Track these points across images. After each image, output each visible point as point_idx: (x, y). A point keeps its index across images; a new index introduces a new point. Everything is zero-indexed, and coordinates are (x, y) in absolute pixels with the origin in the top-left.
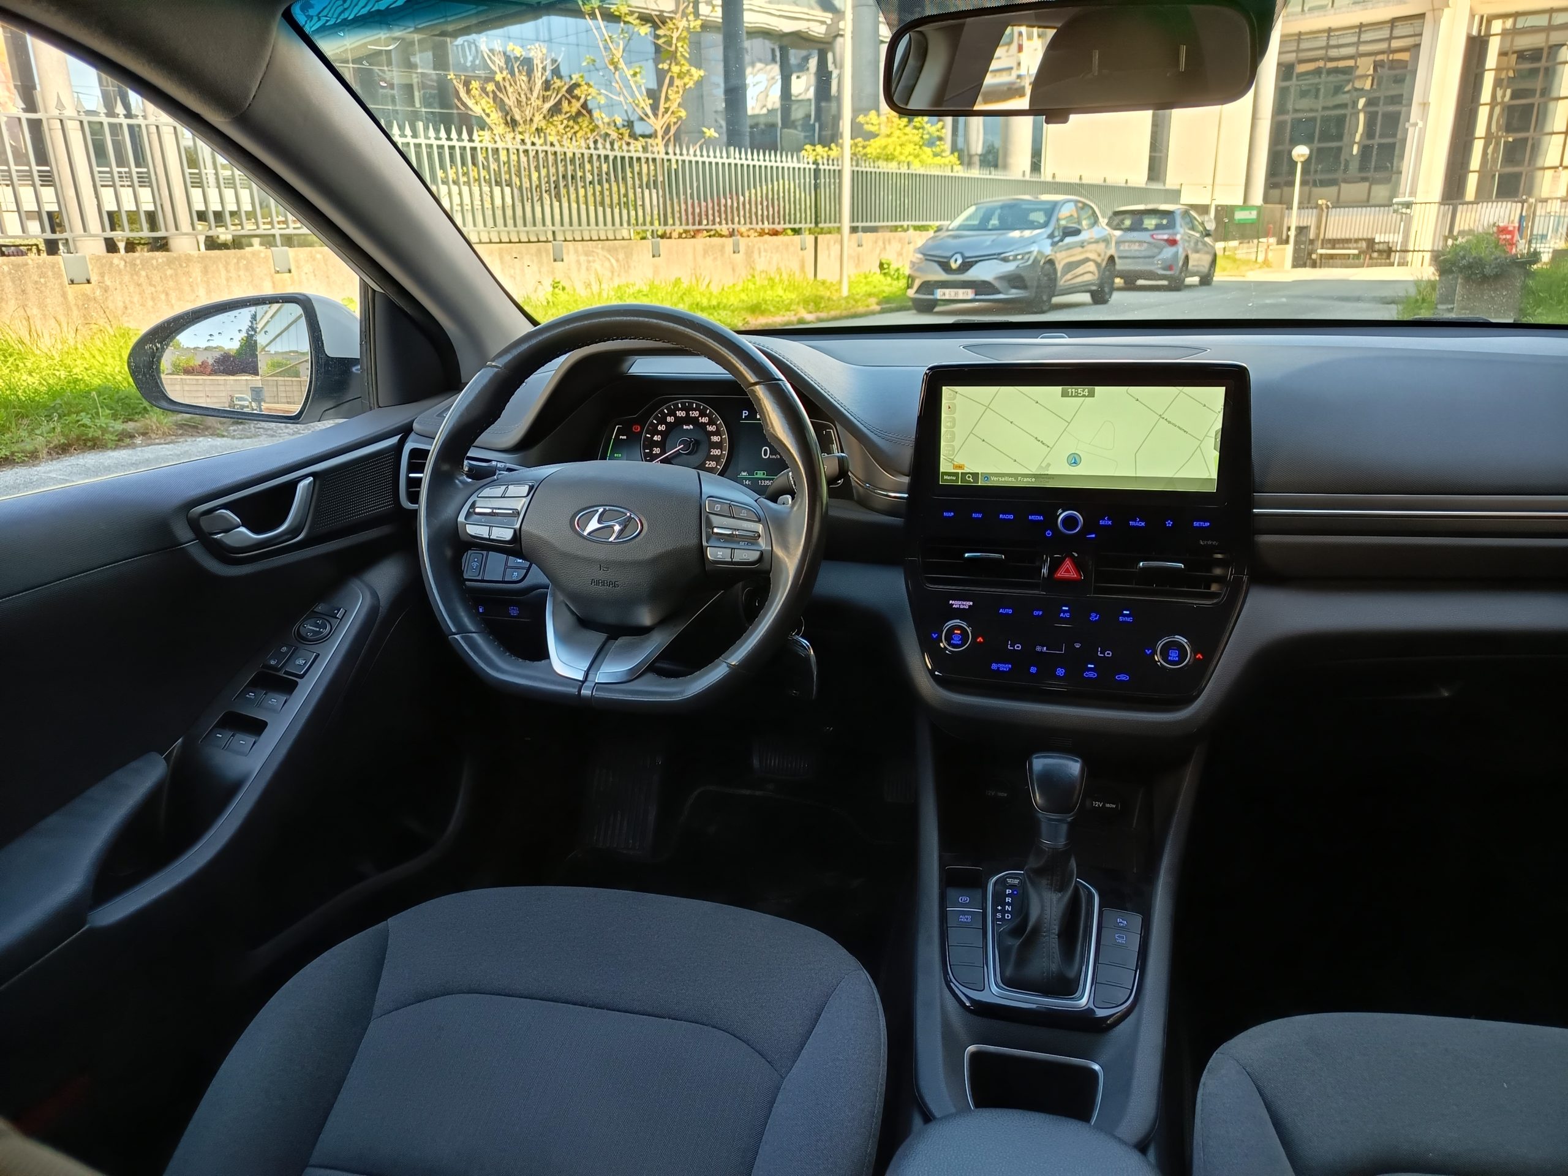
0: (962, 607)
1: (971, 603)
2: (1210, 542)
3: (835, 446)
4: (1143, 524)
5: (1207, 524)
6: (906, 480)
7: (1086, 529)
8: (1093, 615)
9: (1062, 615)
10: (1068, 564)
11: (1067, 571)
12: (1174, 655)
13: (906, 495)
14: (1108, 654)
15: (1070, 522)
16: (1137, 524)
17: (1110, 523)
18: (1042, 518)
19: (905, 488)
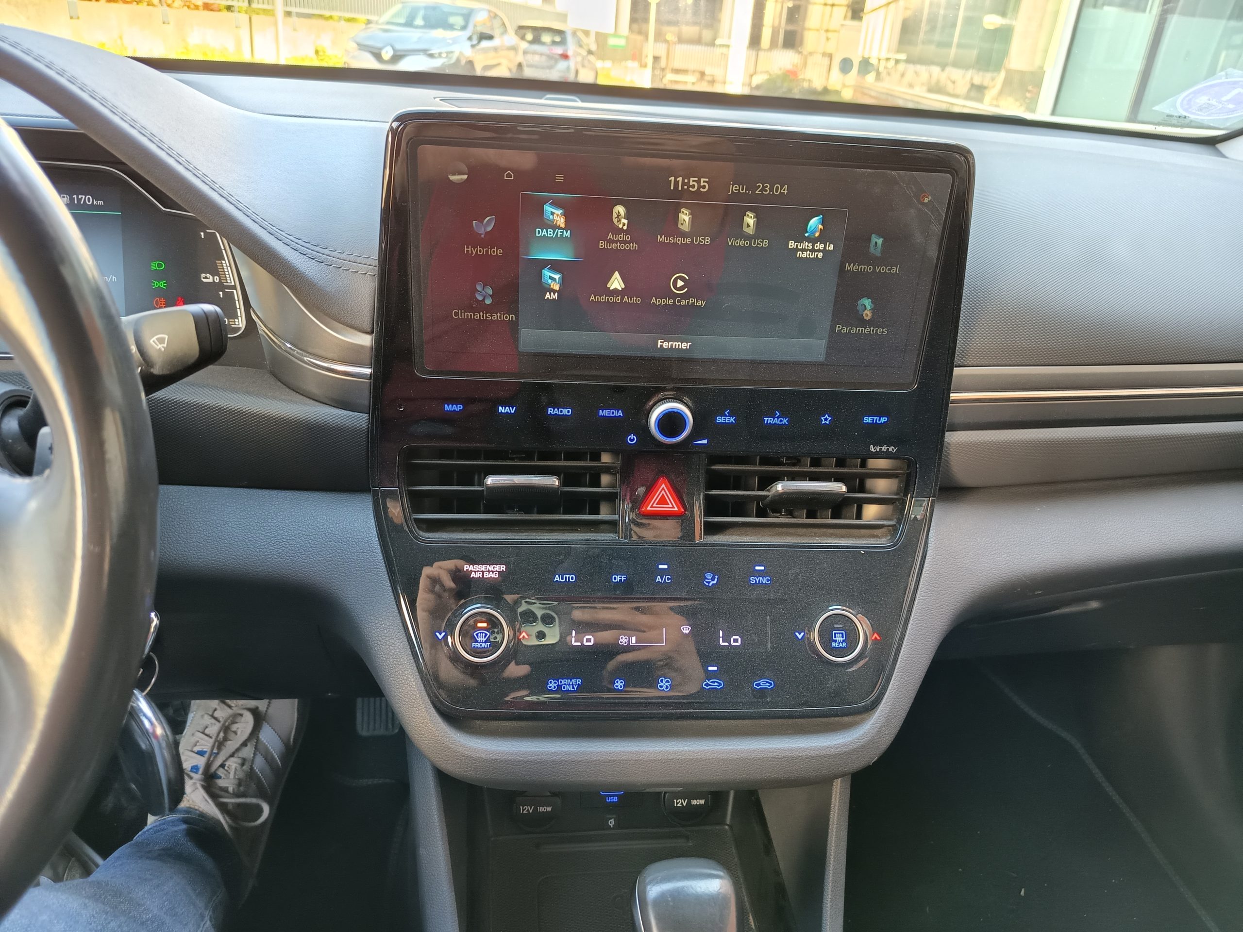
0: (487, 575)
1: (503, 568)
2: (884, 448)
3: (225, 263)
4: (785, 421)
5: (883, 420)
6: (366, 340)
7: (697, 433)
8: (709, 576)
9: (659, 579)
10: (663, 489)
11: (663, 501)
12: (839, 639)
13: (368, 371)
14: (736, 641)
15: (671, 423)
16: (776, 421)
17: (732, 420)
18: (620, 413)
19: (367, 356)
